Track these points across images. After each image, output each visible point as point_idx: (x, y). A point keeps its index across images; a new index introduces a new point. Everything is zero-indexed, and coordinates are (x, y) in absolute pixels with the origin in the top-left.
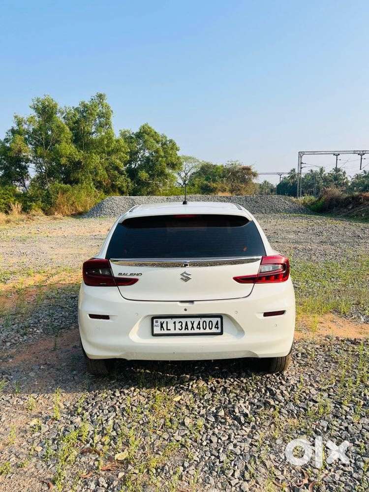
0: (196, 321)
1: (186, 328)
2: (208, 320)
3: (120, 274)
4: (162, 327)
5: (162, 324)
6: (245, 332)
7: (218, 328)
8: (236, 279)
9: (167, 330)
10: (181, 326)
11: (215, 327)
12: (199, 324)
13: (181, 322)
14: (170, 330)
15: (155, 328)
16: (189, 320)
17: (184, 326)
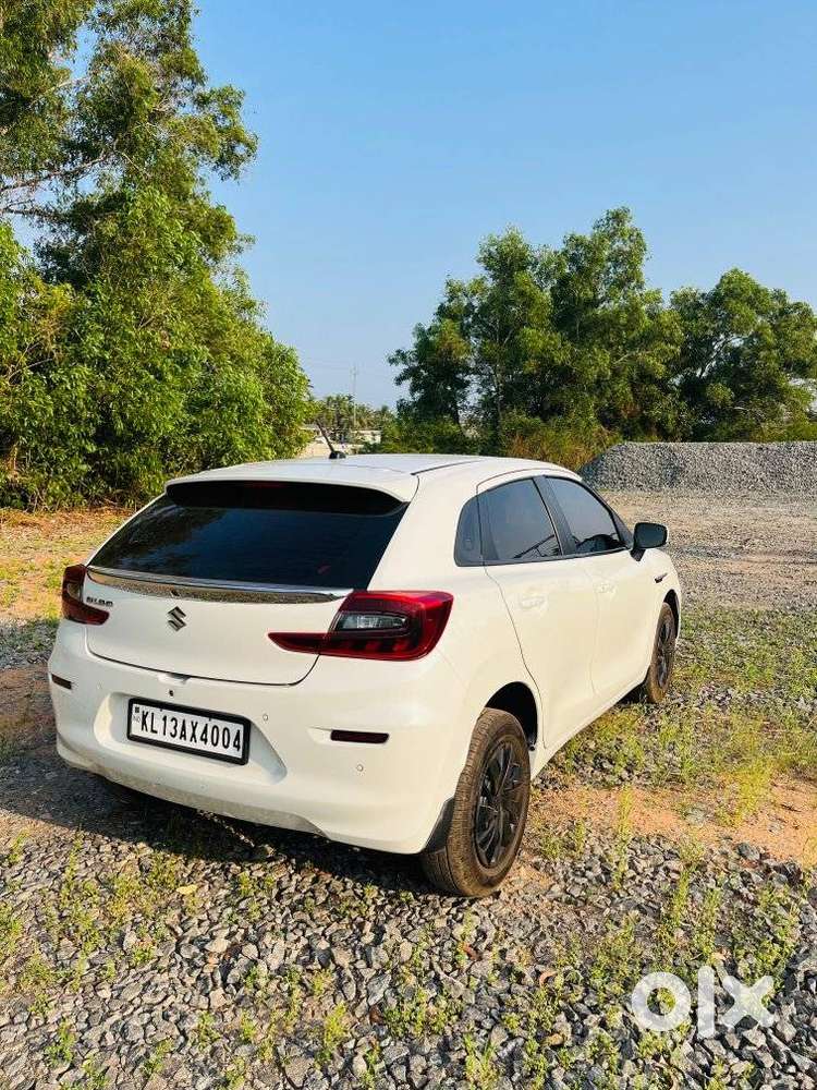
0: (202, 721)
1: (183, 736)
2: (222, 724)
4: (144, 723)
5: (144, 717)
6: (289, 770)
7: (238, 747)
8: (275, 637)
9: (153, 731)
10: (175, 727)
11: (233, 745)
12: (205, 731)
13: (175, 719)
14: (156, 732)
15: (134, 723)
16: (189, 718)
17: (179, 728)
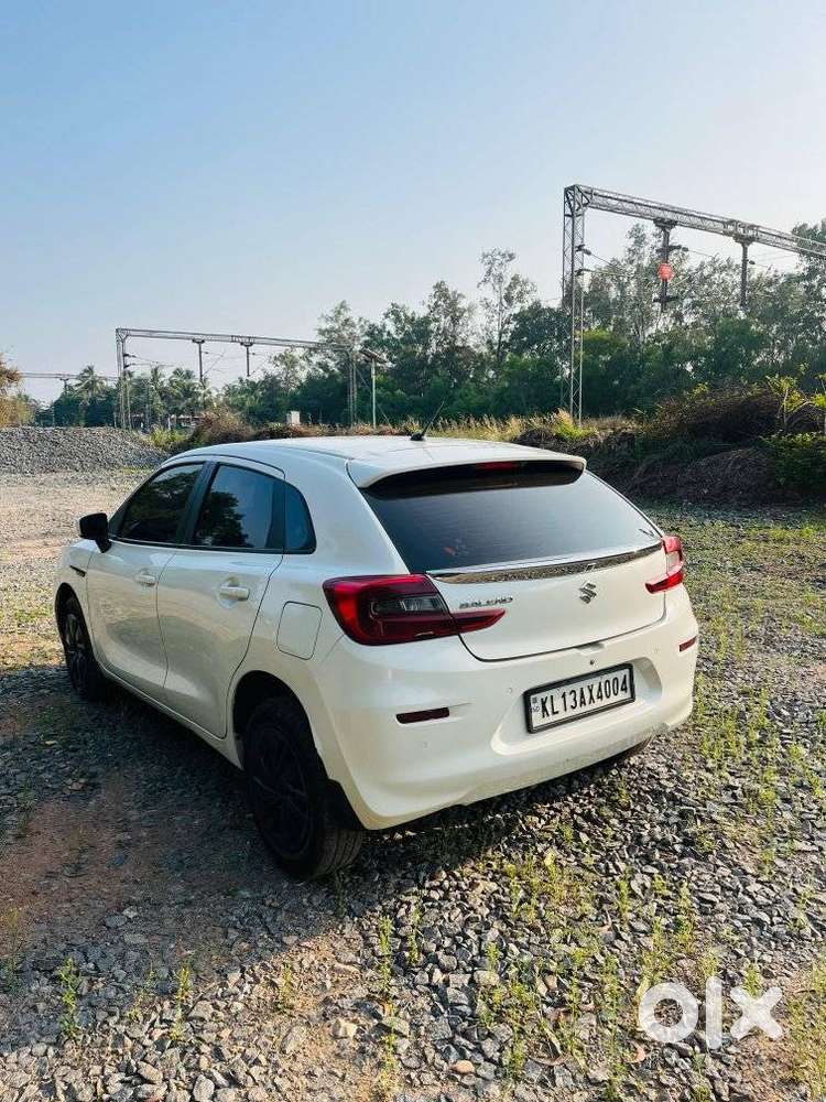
0: (595, 682)
1: (583, 702)
2: (610, 677)
3: (462, 606)
4: (544, 709)
5: (544, 703)
7: (626, 689)
9: (554, 713)
10: (575, 699)
11: (622, 690)
12: (600, 689)
13: (573, 691)
14: (558, 713)
15: (533, 715)
16: (584, 684)
17: (578, 699)
